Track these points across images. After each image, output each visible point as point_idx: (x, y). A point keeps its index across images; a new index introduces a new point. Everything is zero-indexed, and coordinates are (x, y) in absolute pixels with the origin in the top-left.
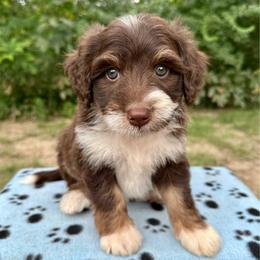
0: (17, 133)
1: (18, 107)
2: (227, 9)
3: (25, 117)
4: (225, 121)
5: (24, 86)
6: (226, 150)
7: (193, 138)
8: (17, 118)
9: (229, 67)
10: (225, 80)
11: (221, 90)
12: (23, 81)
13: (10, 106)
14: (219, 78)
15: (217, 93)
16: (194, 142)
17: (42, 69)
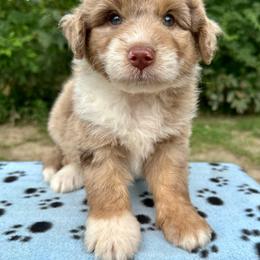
0: (15, 138)
1: (17, 110)
2: (250, 6)
3: (25, 122)
4: (244, 129)
5: (25, 85)
6: (244, 158)
7: (209, 146)
8: (17, 121)
9: (251, 69)
10: (245, 84)
11: (240, 95)
12: (23, 80)
13: (9, 109)
14: (239, 82)
15: (236, 97)
16: (209, 149)
17: (44, 68)
